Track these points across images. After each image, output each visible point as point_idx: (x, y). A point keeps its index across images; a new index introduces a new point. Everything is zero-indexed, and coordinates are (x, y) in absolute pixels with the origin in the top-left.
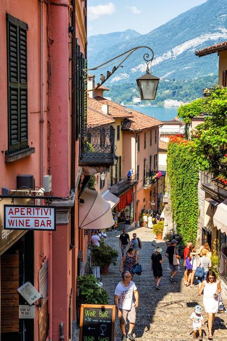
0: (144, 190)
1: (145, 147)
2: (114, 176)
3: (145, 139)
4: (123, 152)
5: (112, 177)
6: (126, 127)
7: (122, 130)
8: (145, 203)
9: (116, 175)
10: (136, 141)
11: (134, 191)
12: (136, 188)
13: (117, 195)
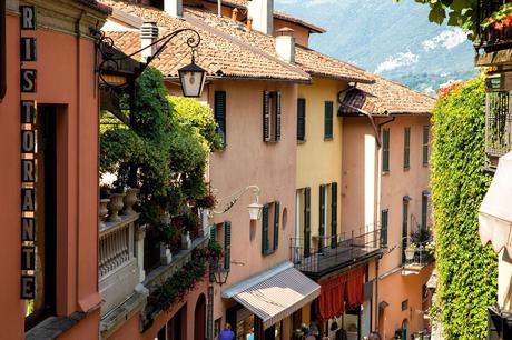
0: (404, 277)
1: (406, 166)
2: (314, 232)
3: (407, 143)
4: (344, 174)
5: (307, 234)
6: (352, 106)
7: (340, 114)
8: (406, 314)
9: (321, 230)
10: (378, 145)
11: (372, 276)
12: (377, 269)
13: (314, 276)
